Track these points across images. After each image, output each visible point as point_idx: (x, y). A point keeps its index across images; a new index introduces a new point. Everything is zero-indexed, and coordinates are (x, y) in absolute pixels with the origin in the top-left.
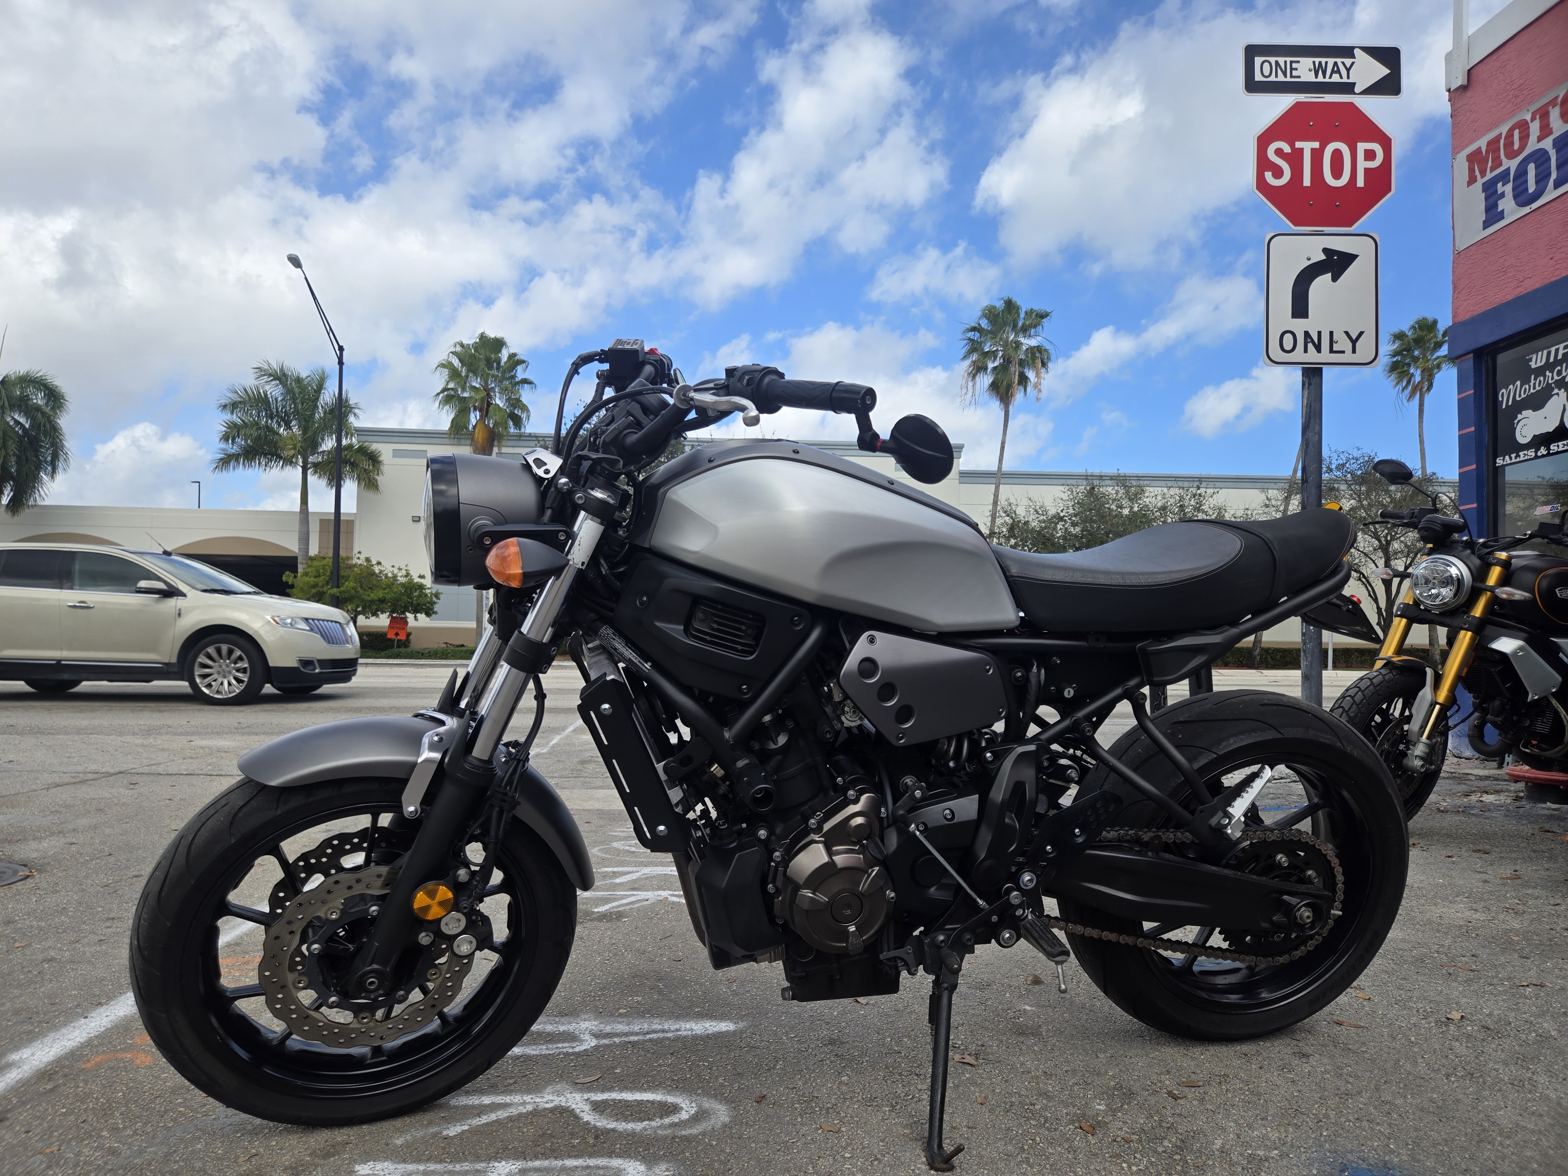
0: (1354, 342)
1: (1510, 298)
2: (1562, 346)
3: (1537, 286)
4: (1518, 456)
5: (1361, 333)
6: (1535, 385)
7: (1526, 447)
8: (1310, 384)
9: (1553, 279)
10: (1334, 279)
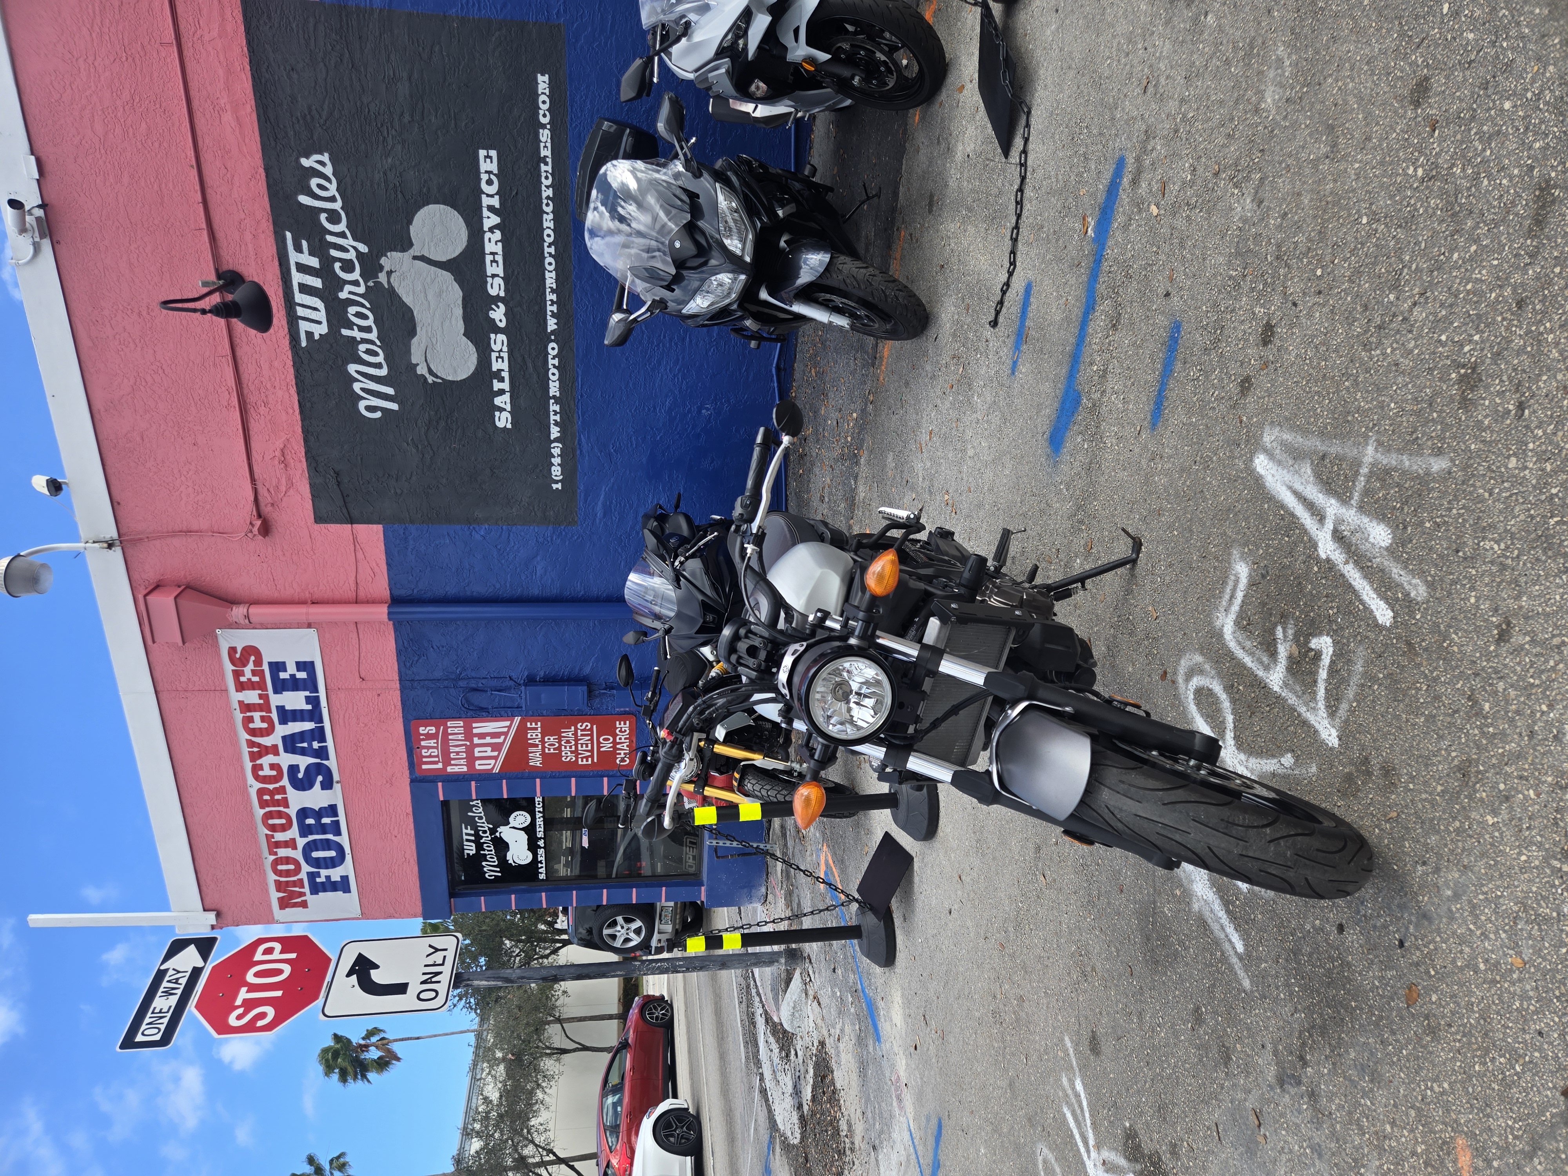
0: (437, 950)
1: (416, 869)
2: (464, 831)
3: (414, 847)
4: (541, 862)
5: (430, 946)
6: (489, 850)
7: (535, 855)
8: (469, 980)
9: (413, 834)
10: (376, 967)
